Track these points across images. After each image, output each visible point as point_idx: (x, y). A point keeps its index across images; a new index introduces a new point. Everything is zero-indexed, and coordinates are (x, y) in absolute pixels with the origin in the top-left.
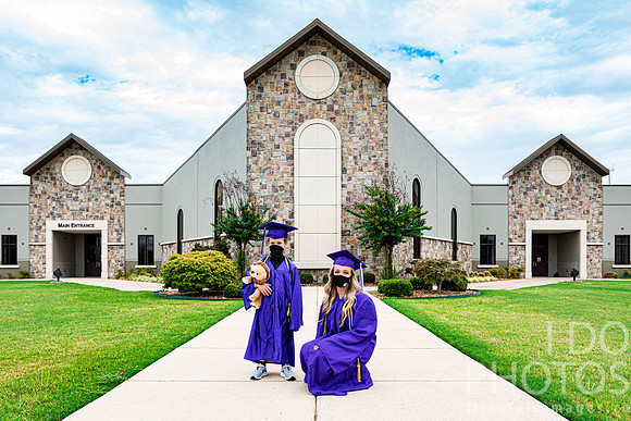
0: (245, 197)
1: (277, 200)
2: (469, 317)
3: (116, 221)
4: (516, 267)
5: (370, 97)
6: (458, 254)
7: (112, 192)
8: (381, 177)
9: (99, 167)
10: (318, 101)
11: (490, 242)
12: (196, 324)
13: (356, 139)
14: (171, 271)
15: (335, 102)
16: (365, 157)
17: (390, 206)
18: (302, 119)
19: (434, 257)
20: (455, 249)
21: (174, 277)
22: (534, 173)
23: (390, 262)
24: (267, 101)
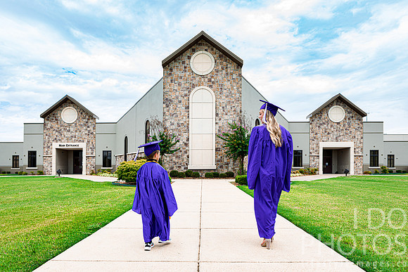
0: (162, 130)
1: (180, 131)
3: (91, 143)
4: (314, 168)
5: (232, 74)
7: (88, 127)
8: (238, 118)
9: (82, 113)
10: (203, 76)
11: (299, 154)
13: (223, 97)
14: (122, 171)
15: (212, 77)
16: (228, 107)
17: (242, 134)
18: (194, 86)
21: (124, 174)
22: (324, 116)
24: (174, 77)
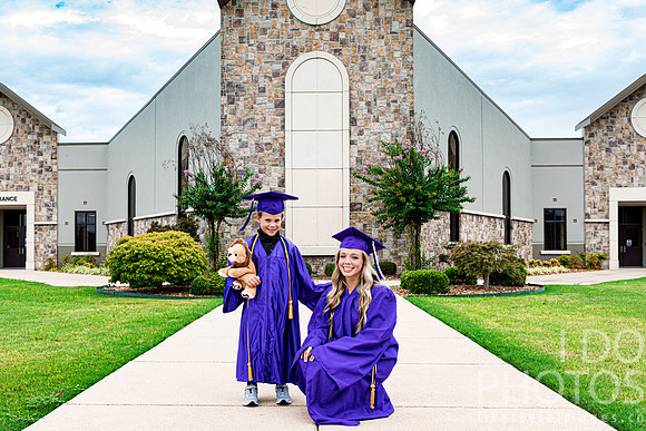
0: (218, 159)
1: (262, 162)
2: (528, 321)
3: (45, 192)
4: (596, 253)
5: (389, 21)
6: (513, 235)
7: (40, 154)
8: (404, 130)
9: (24, 121)
10: (318, 27)
11: (559, 218)
12: (154, 330)
13: (369, 79)
14: (120, 259)
15: (341, 28)
16: (381, 103)
17: (417, 169)
18: (295, 52)
19: (479, 240)
20: (508, 228)
21: (124, 267)
22: (621, 122)
23: (417, 246)
24: (248, 30)
